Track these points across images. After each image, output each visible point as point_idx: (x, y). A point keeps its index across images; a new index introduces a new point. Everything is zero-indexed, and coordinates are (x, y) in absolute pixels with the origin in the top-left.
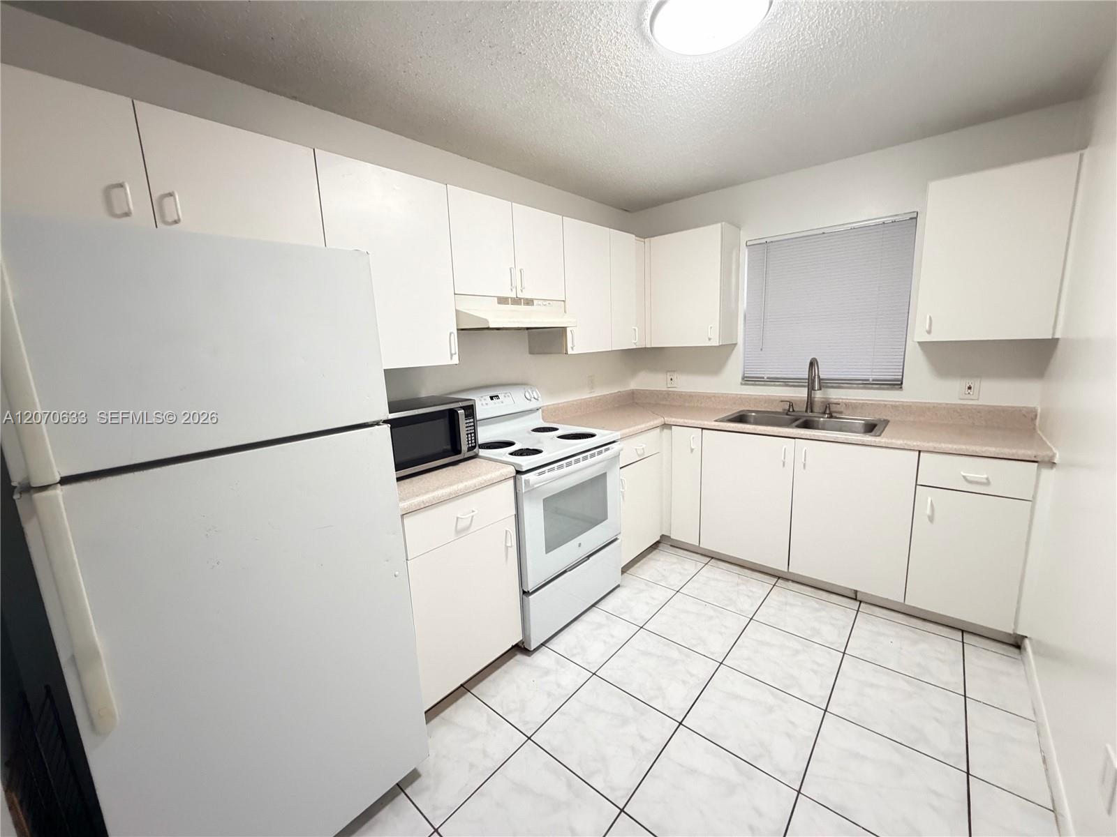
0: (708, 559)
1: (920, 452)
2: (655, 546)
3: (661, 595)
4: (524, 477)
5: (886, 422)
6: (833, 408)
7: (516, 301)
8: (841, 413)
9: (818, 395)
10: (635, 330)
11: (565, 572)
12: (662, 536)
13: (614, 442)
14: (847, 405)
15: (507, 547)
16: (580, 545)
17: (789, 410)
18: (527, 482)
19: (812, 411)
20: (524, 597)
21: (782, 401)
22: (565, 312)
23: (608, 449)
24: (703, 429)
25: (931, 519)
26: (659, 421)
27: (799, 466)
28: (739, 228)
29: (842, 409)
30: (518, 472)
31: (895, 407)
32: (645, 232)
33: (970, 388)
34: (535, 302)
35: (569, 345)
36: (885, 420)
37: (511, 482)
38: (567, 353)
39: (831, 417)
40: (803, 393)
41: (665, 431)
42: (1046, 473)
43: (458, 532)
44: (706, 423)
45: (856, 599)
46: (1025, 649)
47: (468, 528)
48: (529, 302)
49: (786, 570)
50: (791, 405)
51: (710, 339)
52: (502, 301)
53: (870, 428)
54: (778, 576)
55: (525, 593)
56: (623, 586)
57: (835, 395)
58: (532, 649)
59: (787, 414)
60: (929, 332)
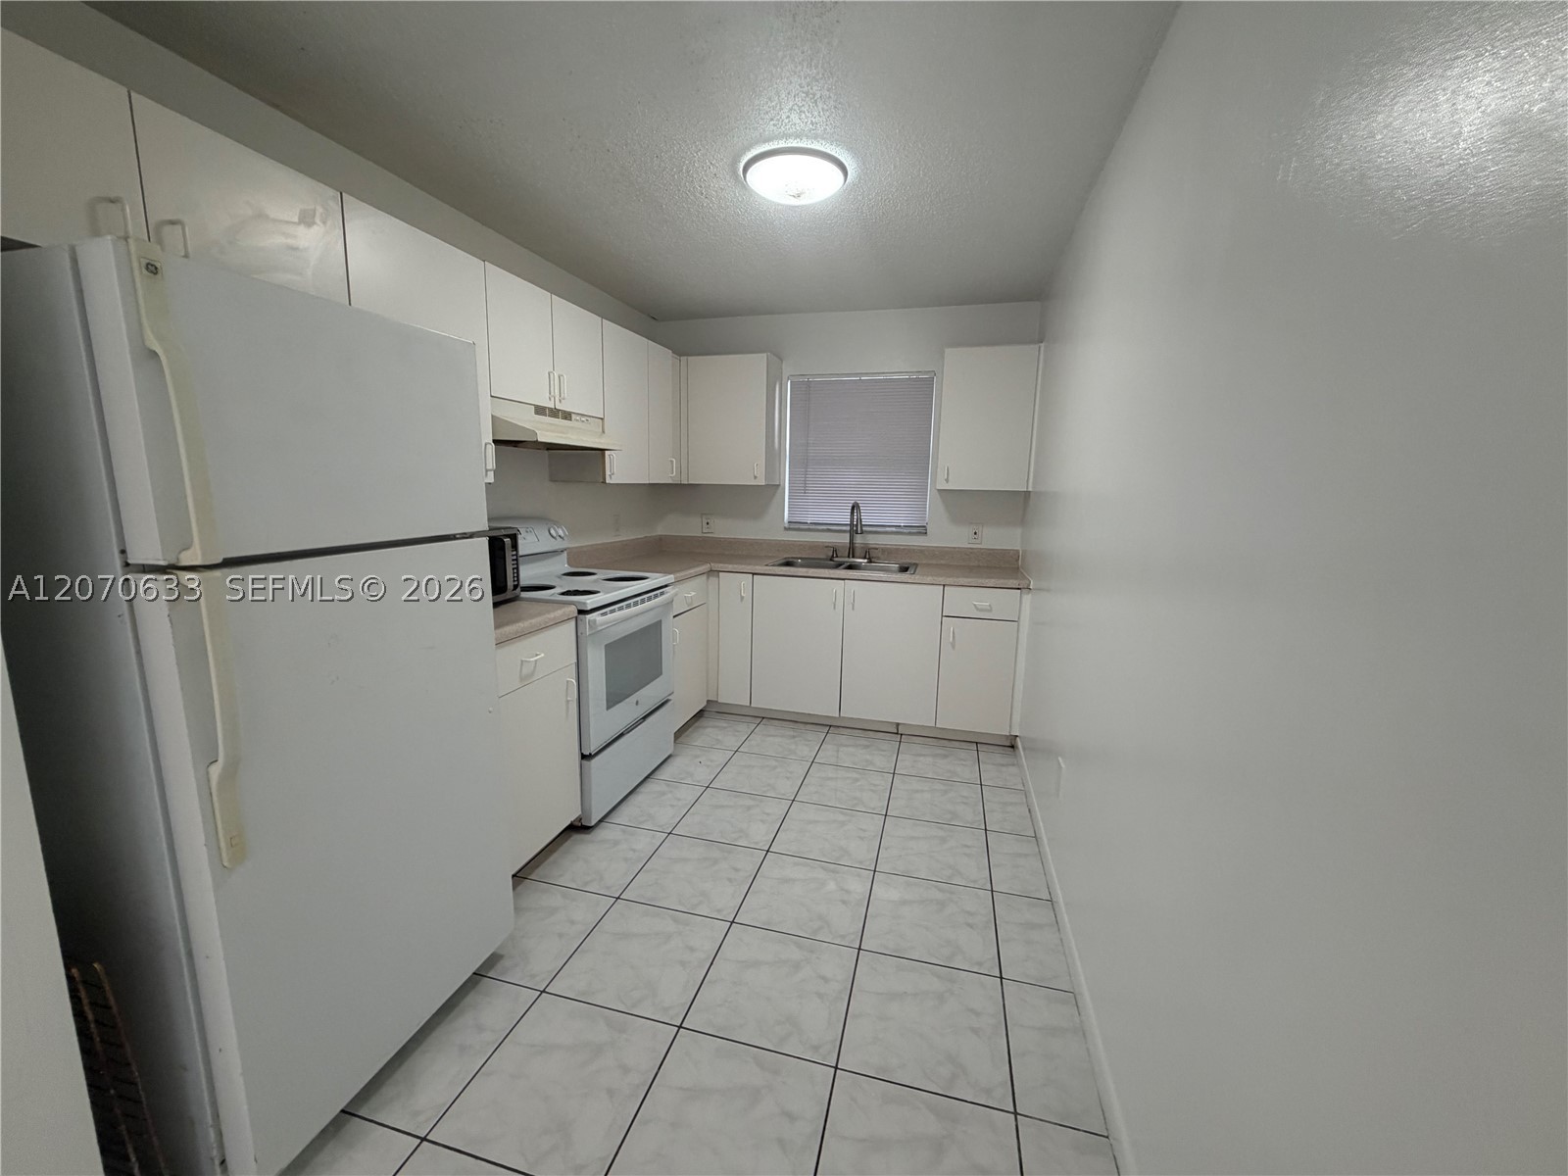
0: (760, 720)
1: (944, 586)
2: (700, 714)
3: (720, 757)
4: (589, 617)
5: (916, 565)
6: (873, 553)
7: (554, 413)
8: (878, 558)
9: (859, 540)
10: (672, 461)
11: (621, 735)
12: (708, 701)
13: (666, 586)
14: (884, 550)
15: (568, 701)
16: (637, 703)
17: (833, 556)
18: (593, 623)
19: (853, 557)
20: (584, 762)
21: (827, 547)
22: (603, 432)
23: (662, 594)
24: (753, 574)
25: (953, 645)
26: (705, 568)
27: (848, 607)
28: (782, 360)
29: (880, 555)
30: (581, 612)
31: (923, 551)
32: (682, 349)
33: (975, 533)
34: (573, 416)
35: (608, 473)
36: (914, 564)
37: (573, 623)
38: (604, 482)
39: (871, 562)
40: (845, 539)
41: (711, 578)
42: (1027, 598)
43: (522, 679)
44: (757, 567)
45: (897, 733)
46: (1017, 748)
47: (532, 674)
48: (567, 416)
49: (837, 715)
50: (835, 551)
51: (755, 477)
52: (540, 410)
53: (904, 569)
54: (830, 726)
55: (584, 757)
56: (676, 755)
57: (872, 540)
58: (593, 824)
59: (831, 560)
60: (947, 480)
